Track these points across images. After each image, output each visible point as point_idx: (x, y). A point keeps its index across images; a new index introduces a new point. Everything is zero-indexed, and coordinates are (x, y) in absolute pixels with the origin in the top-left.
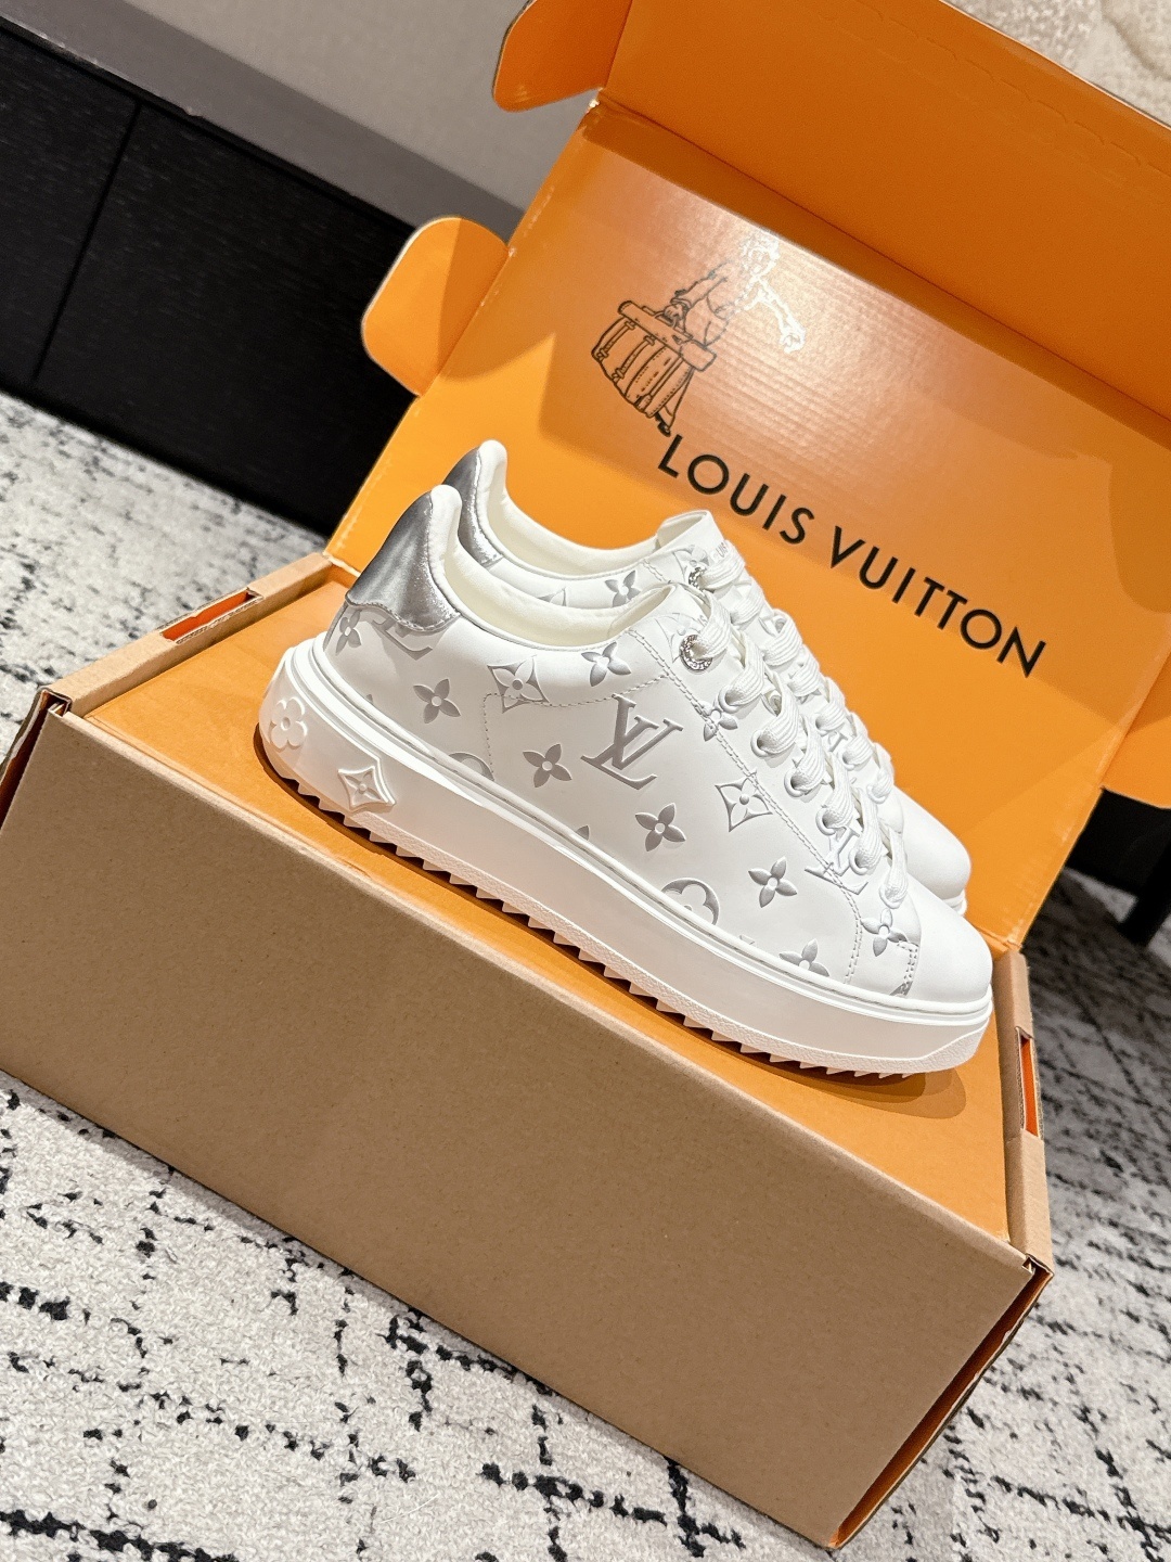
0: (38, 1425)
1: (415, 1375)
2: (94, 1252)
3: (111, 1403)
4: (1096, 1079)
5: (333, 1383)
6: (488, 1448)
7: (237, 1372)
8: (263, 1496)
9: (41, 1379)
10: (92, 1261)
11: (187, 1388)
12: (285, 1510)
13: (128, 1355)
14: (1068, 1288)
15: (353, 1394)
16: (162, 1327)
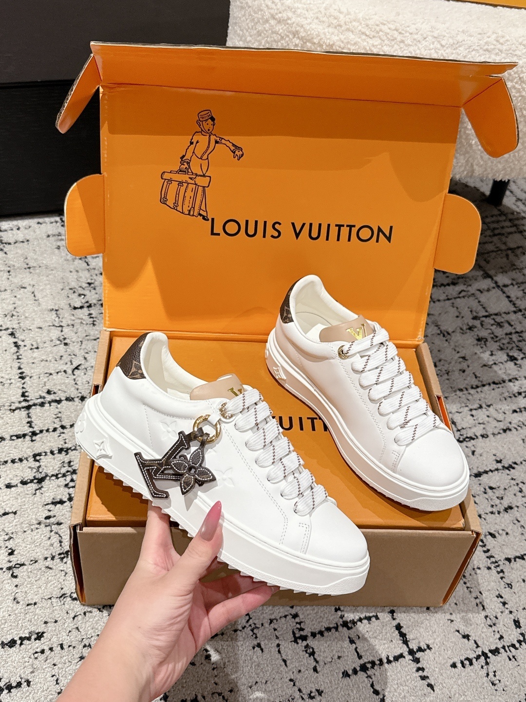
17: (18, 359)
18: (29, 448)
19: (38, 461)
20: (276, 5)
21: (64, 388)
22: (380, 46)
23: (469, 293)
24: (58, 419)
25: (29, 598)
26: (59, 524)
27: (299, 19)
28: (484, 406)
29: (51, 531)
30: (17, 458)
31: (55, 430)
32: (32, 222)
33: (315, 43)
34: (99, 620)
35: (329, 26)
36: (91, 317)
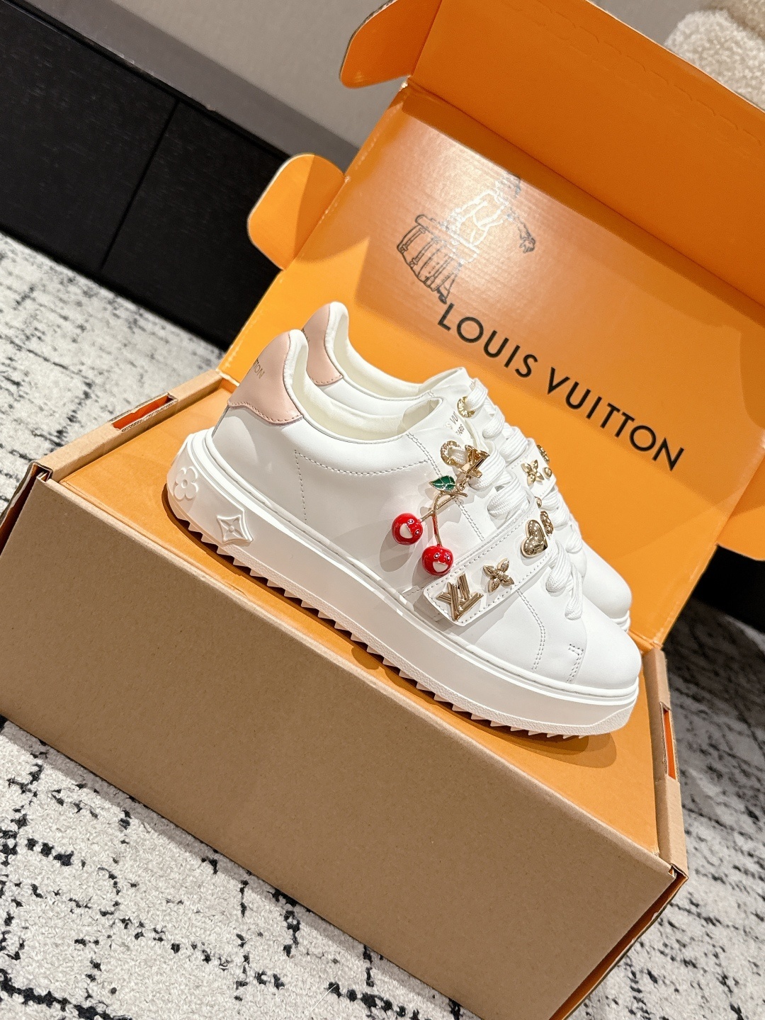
0: (46, 933)
1: (290, 920)
2: (92, 823)
3: (94, 922)
4: (746, 759)
5: (237, 921)
6: (333, 972)
7: (175, 909)
8: (186, 991)
9: (51, 903)
10: (90, 828)
11: (143, 918)
12: (199, 1002)
13: (108, 892)
14: (718, 896)
15: (249, 929)
16: (131, 876)
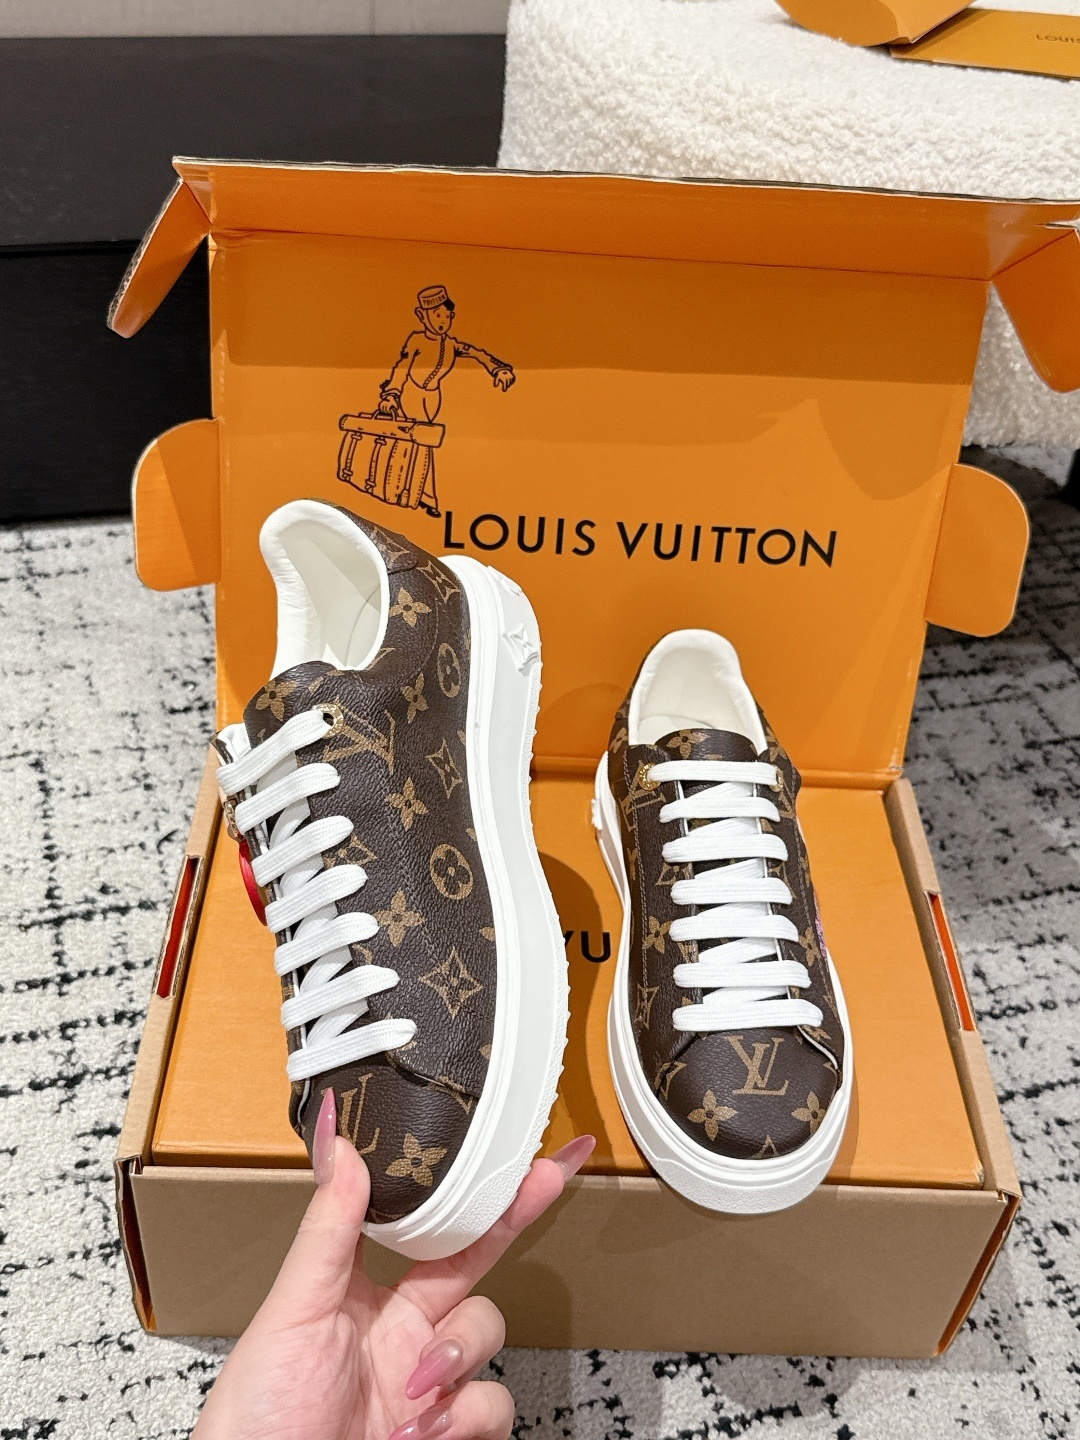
17: (45, 816)
18: (52, 1009)
19: (70, 1039)
20: (594, 79)
21: (136, 880)
22: (814, 162)
23: (1020, 692)
24: (119, 948)
25: (30, 1343)
26: (104, 1179)
27: (641, 106)
28: (1048, 937)
29: (87, 1195)
30: (26, 1032)
31: (111, 971)
32: (96, 532)
33: (672, 158)
34: (177, 1397)
35: (705, 120)
36: (205, 731)
